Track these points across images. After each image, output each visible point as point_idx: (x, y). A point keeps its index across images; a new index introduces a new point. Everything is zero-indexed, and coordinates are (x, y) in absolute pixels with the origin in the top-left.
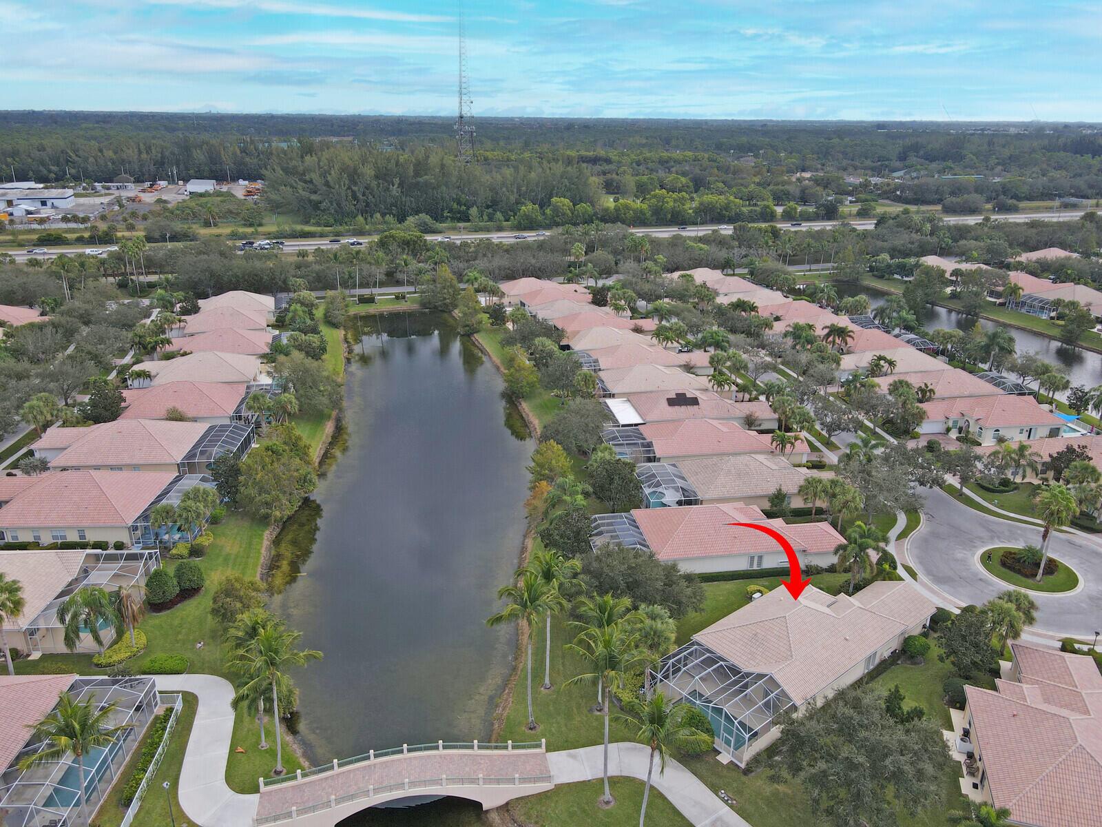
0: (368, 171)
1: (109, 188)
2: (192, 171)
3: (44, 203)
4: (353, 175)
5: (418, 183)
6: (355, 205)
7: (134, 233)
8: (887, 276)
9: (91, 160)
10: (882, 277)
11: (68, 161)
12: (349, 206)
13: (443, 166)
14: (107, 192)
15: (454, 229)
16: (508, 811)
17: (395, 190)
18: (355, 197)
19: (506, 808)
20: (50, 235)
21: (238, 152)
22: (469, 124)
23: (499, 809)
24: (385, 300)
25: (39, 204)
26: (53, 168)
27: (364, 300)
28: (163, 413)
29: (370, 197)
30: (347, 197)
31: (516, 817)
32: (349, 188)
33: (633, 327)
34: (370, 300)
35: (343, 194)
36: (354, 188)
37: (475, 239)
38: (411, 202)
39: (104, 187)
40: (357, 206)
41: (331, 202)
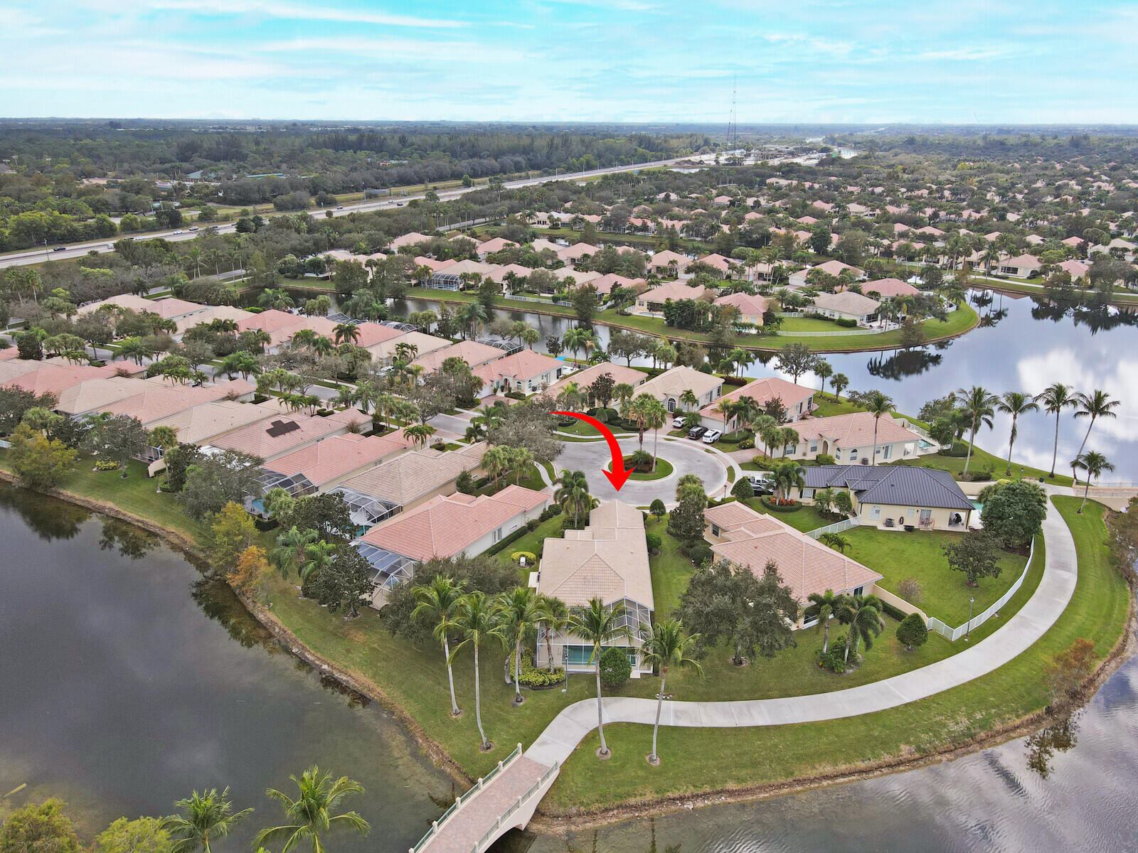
8: (300, 276)
10: (294, 278)
16: (543, 815)
19: (539, 814)
23: (533, 819)
31: (556, 813)
33: (115, 373)
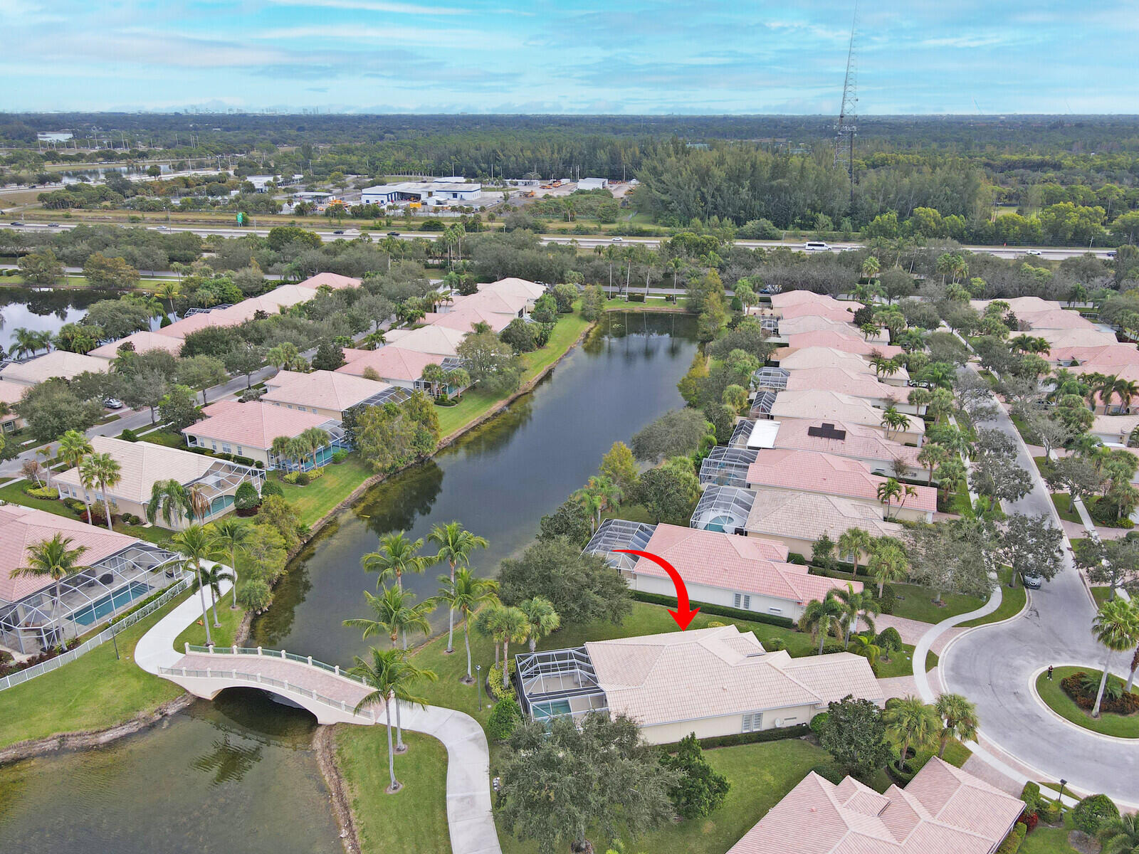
0: (719, 174)
1: (516, 184)
2: (594, 170)
3: (455, 196)
4: (704, 176)
5: (772, 187)
6: (702, 207)
7: (494, 224)
9: (513, 158)
11: (496, 159)
12: (696, 207)
13: (803, 168)
14: (513, 187)
15: (795, 236)
17: (745, 193)
18: (703, 198)
19: (332, 727)
20: (431, 222)
21: (637, 152)
22: (851, 123)
23: (328, 726)
24: (654, 300)
25: (451, 196)
26: (483, 165)
27: (635, 298)
28: (361, 372)
29: (719, 199)
30: (695, 198)
31: (333, 736)
32: (699, 189)
33: (869, 352)
34: (640, 299)
35: (692, 194)
36: (702, 189)
37: (773, 247)
38: (761, 206)
39: (511, 183)
40: (705, 208)
41: (679, 203)
